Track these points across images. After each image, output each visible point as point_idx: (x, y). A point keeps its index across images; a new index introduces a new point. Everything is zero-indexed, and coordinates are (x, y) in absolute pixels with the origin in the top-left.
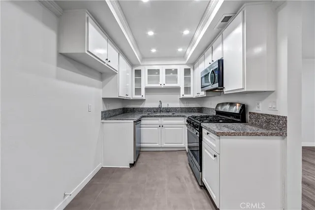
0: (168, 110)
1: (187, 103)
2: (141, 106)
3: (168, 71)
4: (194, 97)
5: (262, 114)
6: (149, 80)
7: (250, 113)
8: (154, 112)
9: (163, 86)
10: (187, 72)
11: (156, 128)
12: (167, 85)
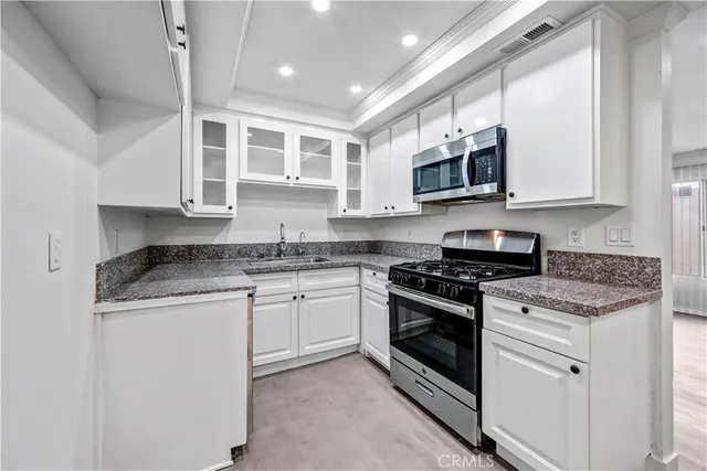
0: (299, 250)
1: (345, 231)
2: (217, 240)
3: (306, 142)
4: (369, 216)
5: (590, 255)
6: (253, 159)
7: (550, 252)
8: (261, 256)
9: (292, 183)
10: (353, 151)
11: (285, 305)
12: (304, 181)
